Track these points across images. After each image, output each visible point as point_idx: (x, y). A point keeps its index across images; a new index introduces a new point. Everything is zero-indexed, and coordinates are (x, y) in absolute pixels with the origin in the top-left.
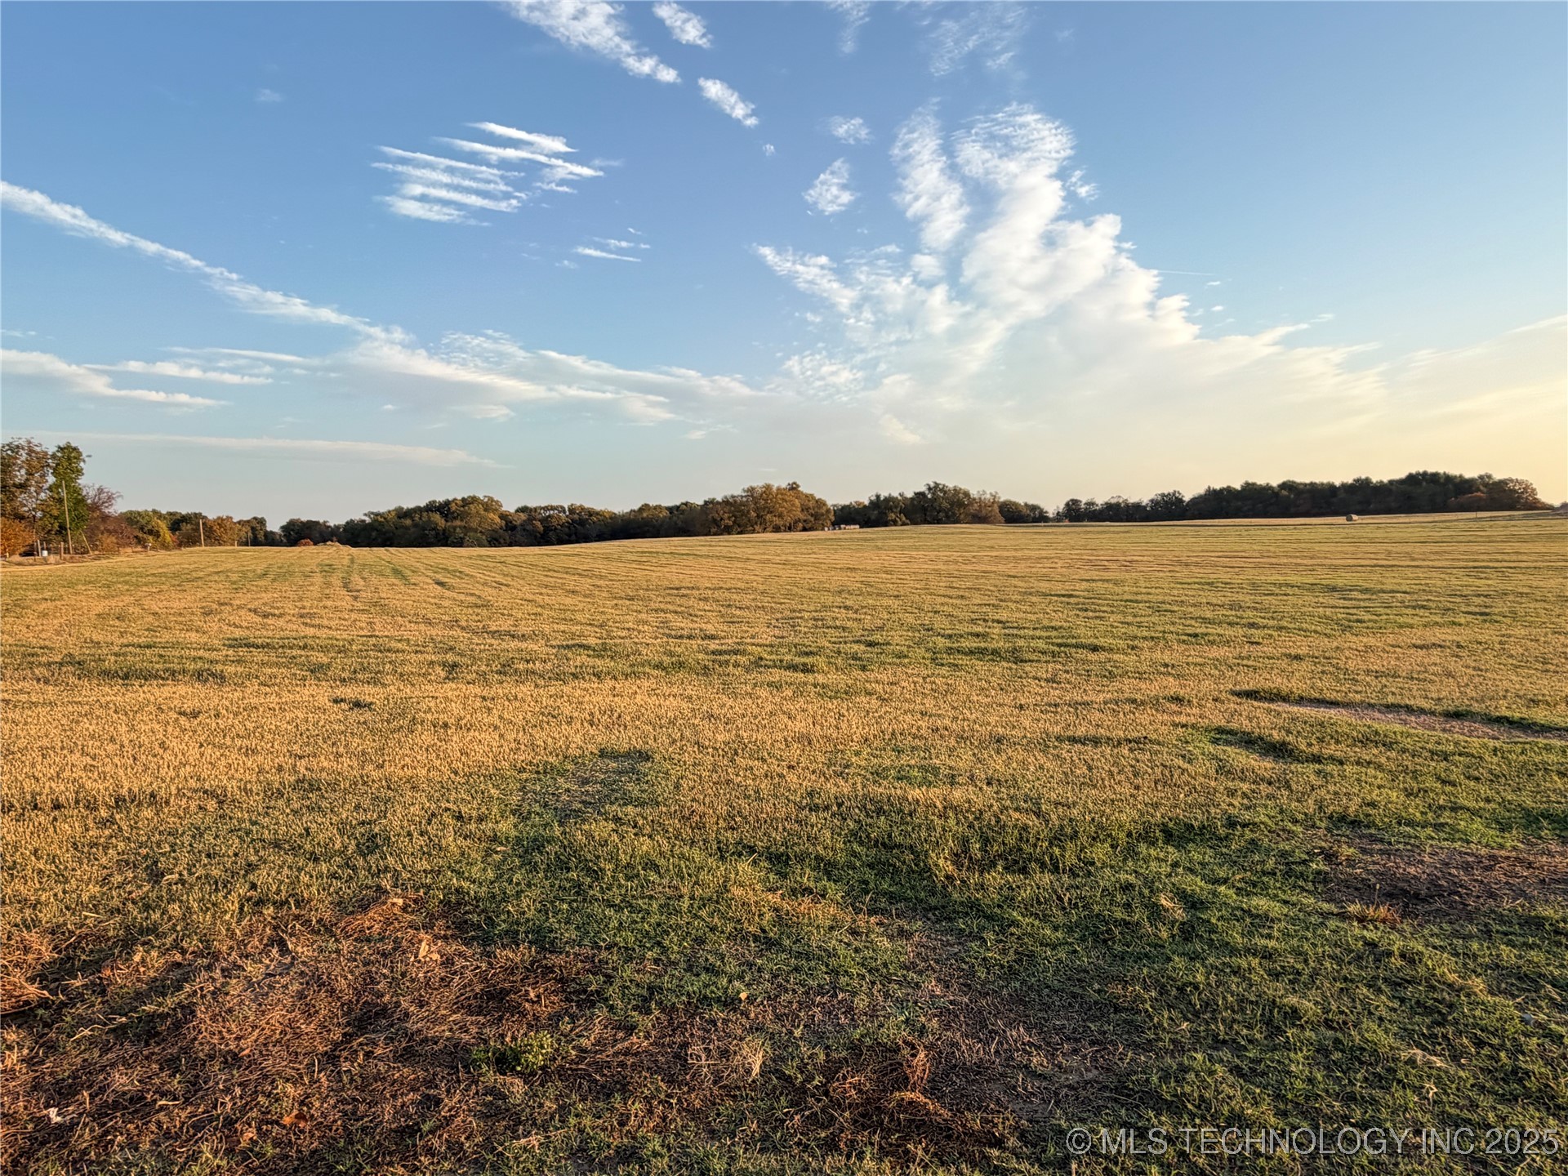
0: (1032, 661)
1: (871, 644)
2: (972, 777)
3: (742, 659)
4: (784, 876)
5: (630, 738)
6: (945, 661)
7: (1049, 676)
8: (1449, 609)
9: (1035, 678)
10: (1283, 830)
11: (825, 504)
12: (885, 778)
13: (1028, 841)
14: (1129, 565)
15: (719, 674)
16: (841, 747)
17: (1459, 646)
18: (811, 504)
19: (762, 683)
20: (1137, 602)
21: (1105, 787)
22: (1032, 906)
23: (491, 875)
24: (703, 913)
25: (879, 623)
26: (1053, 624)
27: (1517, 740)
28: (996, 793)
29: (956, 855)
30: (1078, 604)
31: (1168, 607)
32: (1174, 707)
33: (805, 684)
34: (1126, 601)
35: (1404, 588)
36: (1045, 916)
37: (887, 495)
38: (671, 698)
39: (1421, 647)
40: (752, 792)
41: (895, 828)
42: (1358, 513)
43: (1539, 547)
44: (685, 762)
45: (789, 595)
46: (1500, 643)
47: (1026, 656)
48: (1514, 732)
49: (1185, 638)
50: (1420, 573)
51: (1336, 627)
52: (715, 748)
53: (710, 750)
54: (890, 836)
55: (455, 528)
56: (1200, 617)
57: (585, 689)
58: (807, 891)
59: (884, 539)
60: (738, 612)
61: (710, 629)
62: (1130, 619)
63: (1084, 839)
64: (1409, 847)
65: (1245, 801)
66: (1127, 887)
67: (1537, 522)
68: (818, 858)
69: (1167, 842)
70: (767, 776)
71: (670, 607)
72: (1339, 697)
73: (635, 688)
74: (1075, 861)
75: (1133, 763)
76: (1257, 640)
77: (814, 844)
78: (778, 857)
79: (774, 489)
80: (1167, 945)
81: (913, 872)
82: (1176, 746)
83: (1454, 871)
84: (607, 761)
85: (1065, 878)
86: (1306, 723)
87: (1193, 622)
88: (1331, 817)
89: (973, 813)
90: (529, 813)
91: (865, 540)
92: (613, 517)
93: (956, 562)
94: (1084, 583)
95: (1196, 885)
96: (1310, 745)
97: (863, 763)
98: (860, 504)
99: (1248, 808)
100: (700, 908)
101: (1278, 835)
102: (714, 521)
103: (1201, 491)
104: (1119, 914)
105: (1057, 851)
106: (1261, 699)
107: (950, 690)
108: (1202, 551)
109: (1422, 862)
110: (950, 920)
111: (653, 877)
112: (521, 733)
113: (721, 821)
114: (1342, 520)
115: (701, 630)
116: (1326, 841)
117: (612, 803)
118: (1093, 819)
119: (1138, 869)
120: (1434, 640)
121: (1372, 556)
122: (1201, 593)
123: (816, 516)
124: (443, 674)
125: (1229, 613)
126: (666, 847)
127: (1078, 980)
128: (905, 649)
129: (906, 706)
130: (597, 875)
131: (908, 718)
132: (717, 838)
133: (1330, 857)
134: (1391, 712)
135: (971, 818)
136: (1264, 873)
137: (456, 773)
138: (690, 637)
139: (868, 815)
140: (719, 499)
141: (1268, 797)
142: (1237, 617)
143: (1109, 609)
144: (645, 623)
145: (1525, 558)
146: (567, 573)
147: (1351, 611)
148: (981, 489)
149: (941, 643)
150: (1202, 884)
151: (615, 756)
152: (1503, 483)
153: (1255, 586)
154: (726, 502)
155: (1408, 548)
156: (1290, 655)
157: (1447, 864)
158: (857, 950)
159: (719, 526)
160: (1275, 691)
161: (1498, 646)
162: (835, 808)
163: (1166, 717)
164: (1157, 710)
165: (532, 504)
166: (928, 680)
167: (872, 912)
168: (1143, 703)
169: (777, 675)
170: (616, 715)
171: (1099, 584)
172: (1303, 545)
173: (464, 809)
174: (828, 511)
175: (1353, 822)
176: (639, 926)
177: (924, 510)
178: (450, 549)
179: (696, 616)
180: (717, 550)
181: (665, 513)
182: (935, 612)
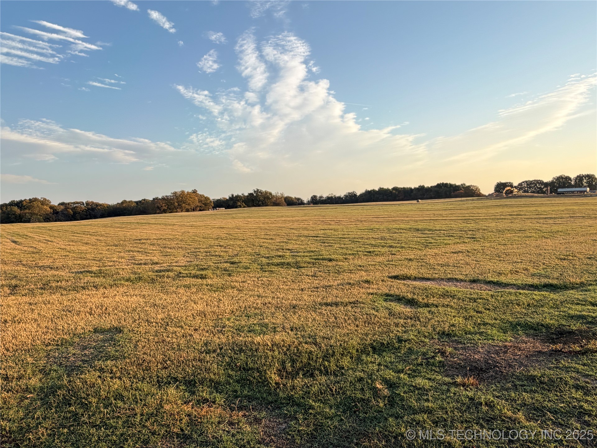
0: (305, 267)
1: (232, 263)
2: (283, 328)
3: (171, 274)
4: (193, 393)
5: (111, 320)
6: (267, 270)
7: (313, 274)
8: (461, 237)
9: (307, 275)
10: (421, 341)
11: (209, 199)
12: (243, 332)
13: (312, 359)
14: (338, 222)
15: (160, 282)
16: (220, 317)
17: (468, 252)
18: (203, 199)
19: (181, 286)
20: (344, 238)
21: (343, 327)
22: (319, 396)
23: (21, 414)
24: (148, 424)
25: (236, 253)
26: (312, 250)
27: (498, 290)
28: (295, 335)
29: (279, 370)
30: (320, 240)
31: (357, 240)
32: (367, 285)
33: (202, 285)
34: (340, 238)
35: (444, 229)
36: (325, 400)
37: (236, 195)
38: (135, 297)
39: (455, 253)
40: (175, 346)
41: (249, 359)
42: (421, 199)
43: (484, 211)
44: (140, 332)
45: (194, 241)
46: (482, 250)
47: (302, 265)
48: (496, 287)
49: (366, 253)
50: (447, 222)
51: (422, 246)
52: (156, 323)
53: (154, 324)
54: (247, 364)
55: (25, 214)
56: (370, 244)
57: (88, 295)
58: (206, 401)
59: (236, 214)
60: (169, 250)
61: (155, 259)
62: (343, 246)
63: (338, 356)
64: (472, 345)
65: (403, 329)
66: (360, 380)
67: (482, 201)
68: (211, 380)
69: (374, 353)
70: (183, 336)
71: (136, 249)
72: (429, 276)
73: (115, 292)
74: (335, 368)
75: (354, 314)
76: (394, 253)
77: (208, 373)
78: (190, 382)
79: (186, 192)
80: (383, 410)
81: (259, 382)
82: (370, 304)
83: (493, 355)
84: (97, 334)
85: (332, 378)
86: (420, 289)
87: (368, 246)
88: (439, 333)
89: (286, 347)
90: (50, 370)
91: (228, 214)
92: (109, 207)
93: (268, 223)
94: (322, 231)
95: (390, 374)
96: (423, 299)
97: (231, 325)
98: (225, 198)
99: (405, 332)
100: (146, 421)
101: (420, 344)
102: (158, 207)
103: (363, 191)
104: (359, 396)
105: (326, 363)
106: (400, 279)
107: (270, 284)
108: (366, 216)
109: (479, 352)
110: (279, 408)
111: (120, 404)
112: (50, 323)
113: (159, 364)
114: (415, 202)
115: (151, 260)
116: (439, 345)
117: (99, 360)
118: (341, 345)
119: (364, 369)
120: (459, 250)
121: (429, 216)
122: (369, 233)
123: (205, 204)
124: (8, 292)
125: (381, 242)
126: (128, 384)
127: (346, 437)
128: (248, 265)
129: (251, 293)
130: (86, 406)
131: (252, 299)
132: (157, 375)
133: (443, 353)
134: (450, 282)
135: (285, 350)
136: (418, 365)
137: (8, 350)
138: (145, 264)
139: (235, 353)
140: (160, 197)
141: (412, 326)
142: (385, 243)
143: (334, 242)
144: (122, 258)
145: (480, 215)
146: (84, 234)
147: (427, 239)
148: (276, 192)
149: (264, 260)
150: (393, 374)
151: (103, 331)
152: (469, 187)
153: (389, 230)
154: (163, 199)
155: (440, 212)
156: (408, 259)
157: (489, 352)
158: (233, 435)
159: (160, 210)
160: (405, 275)
161: (481, 251)
162: (219, 351)
163: (364, 290)
164: (360, 287)
165: (66, 201)
166: (260, 279)
167: (240, 408)
168: (354, 284)
169: (188, 281)
170: (104, 308)
171: (328, 231)
172: (403, 212)
173: (10, 373)
174: (211, 202)
175: (448, 335)
176: (110, 438)
177: (253, 201)
178: (22, 224)
179: (149, 253)
180: (160, 221)
181: (134, 204)
182: (261, 246)
